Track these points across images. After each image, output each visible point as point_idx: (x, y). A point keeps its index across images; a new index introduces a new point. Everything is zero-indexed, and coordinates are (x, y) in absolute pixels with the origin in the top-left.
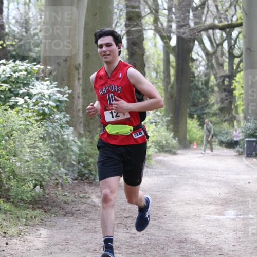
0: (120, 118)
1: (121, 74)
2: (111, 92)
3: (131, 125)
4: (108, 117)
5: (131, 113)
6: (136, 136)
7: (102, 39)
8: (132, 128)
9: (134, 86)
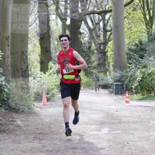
0: (70, 72)
1: (70, 53)
2: (66, 61)
3: (74, 75)
4: (65, 71)
5: (74, 70)
6: (76, 80)
7: (63, 38)
8: (75, 76)
9: (75, 59)
